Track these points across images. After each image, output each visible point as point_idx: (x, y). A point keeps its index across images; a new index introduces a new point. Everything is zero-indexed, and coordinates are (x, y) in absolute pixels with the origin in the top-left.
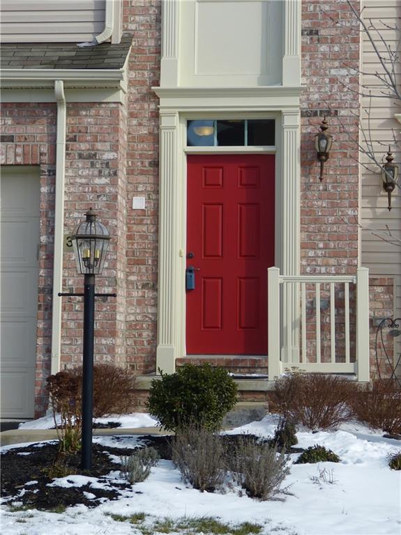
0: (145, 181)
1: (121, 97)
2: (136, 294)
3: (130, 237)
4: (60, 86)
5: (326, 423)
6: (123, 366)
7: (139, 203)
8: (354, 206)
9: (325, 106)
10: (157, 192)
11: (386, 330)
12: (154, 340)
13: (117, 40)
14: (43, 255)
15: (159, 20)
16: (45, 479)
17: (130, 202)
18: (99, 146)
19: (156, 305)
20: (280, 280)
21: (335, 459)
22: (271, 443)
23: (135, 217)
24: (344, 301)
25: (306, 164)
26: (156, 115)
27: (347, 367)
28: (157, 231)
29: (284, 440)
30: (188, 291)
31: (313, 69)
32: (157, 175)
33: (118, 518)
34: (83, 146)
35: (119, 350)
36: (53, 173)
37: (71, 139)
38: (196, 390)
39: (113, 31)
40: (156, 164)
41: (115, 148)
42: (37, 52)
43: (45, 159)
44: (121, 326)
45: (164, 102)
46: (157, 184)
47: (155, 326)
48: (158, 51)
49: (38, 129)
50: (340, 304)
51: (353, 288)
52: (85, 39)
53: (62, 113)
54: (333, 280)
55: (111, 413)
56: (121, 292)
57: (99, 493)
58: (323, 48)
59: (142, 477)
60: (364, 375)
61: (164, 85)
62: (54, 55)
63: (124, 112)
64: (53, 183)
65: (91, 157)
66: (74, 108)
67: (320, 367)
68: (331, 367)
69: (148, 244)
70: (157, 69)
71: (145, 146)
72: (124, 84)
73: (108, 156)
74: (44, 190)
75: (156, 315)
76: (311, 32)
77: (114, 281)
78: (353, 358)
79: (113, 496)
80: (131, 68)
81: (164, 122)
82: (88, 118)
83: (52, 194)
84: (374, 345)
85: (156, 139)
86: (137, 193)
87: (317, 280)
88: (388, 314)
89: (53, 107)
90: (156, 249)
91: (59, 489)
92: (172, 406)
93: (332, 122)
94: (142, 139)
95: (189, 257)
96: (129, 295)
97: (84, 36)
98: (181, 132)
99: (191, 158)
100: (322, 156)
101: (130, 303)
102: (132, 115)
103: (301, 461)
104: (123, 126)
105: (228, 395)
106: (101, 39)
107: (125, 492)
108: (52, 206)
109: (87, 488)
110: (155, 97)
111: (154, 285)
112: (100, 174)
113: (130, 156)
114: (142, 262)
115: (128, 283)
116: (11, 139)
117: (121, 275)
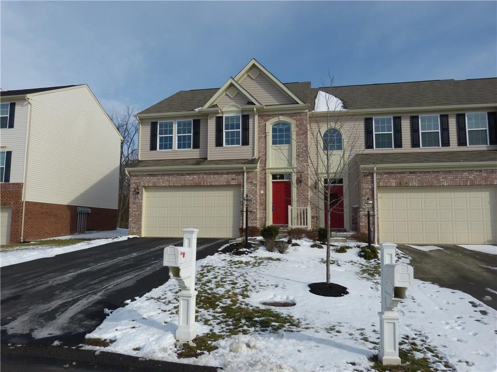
0: (263, 187)
1: (257, 170)
2: (262, 211)
3: (260, 199)
4: (245, 168)
5: (300, 238)
6: (259, 227)
7: (262, 192)
8: (308, 192)
9: (301, 171)
10: (266, 190)
11: (315, 219)
12: (265, 221)
13: (257, 158)
14: (241, 203)
15: (266, 153)
16: (237, 249)
17: (260, 192)
18: (253, 180)
19: (266, 214)
20: (291, 208)
21: (299, 245)
22: (286, 242)
23: (261, 195)
24: (305, 212)
25: (297, 183)
26: (265, 173)
27: (305, 226)
28: (266, 198)
29: (289, 242)
30: (273, 210)
31: (298, 163)
32: (266, 186)
33: (251, 257)
34: (250, 180)
35: (258, 223)
36: (243, 186)
37: (247, 179)
38: (270, 231)
39: (256, 156)
40: (265, 184)
41: (256, 181)
42: (240, 161)
43: (242, 183)
44: (258, 218)
45: (267, 171)
46: (266, 188)
47: (266, 218)
48: (266, 160)
49: (240, 177)
50: (304, 213)
51: (306, 209)
52: (250, 158)
53: (245, 174)
54: (302, 208)
55: (255, 236)
56: (258, 211)
57: (248, 252)
58: (301, 159)
59: (258, 249)
60: (309, 227)
61: (267, 167)
62: (244, 162)
63: (258, 173)
64: (243, 188)
65: (251, 183)
66: (248, 173)
67: (299, 226)
68: (302, 227)
69: (264, 201)
70: (265, 164)
71: (263, 180)
72: (258, 167)
73: (255, 182)
74: (242, 190)
75: (266, 216)
76: (298, 155)
77: (256, 209)
78: (307, 224)
79: (251, 253)
80: (260, 164)
81: (267, 175)
82: (251, 175)
83: (243, 190)
84: (312, 222)
85: (265, 178)
86: (262, 190)
87: (299, 208)
88: (316, 215)
89: (243, 172)
90: (266, 202)
91: (240, 251)
92: (265, 235)
93: (302, 174)
94: (263, 179)
95: (273, 203)
96: (260, 211)
97: (250, 157)
98: (271, 177)
99: (273, 182)
100: (301, 182)
101: (260, 213)
102: (260, 174)
103: (292, 246)
104: (258, 176)
105: (277, 233)
106: (253, 158)
107: (254, 252)
108: (243, 193)
109: (246, 251)
110: (265, 170)
111: (265, 209)
112: (253, 186)
113: (260, 182)
114: (263, 205)
115: (260, 209)
116: (235, 179)
117: (258, 207)
